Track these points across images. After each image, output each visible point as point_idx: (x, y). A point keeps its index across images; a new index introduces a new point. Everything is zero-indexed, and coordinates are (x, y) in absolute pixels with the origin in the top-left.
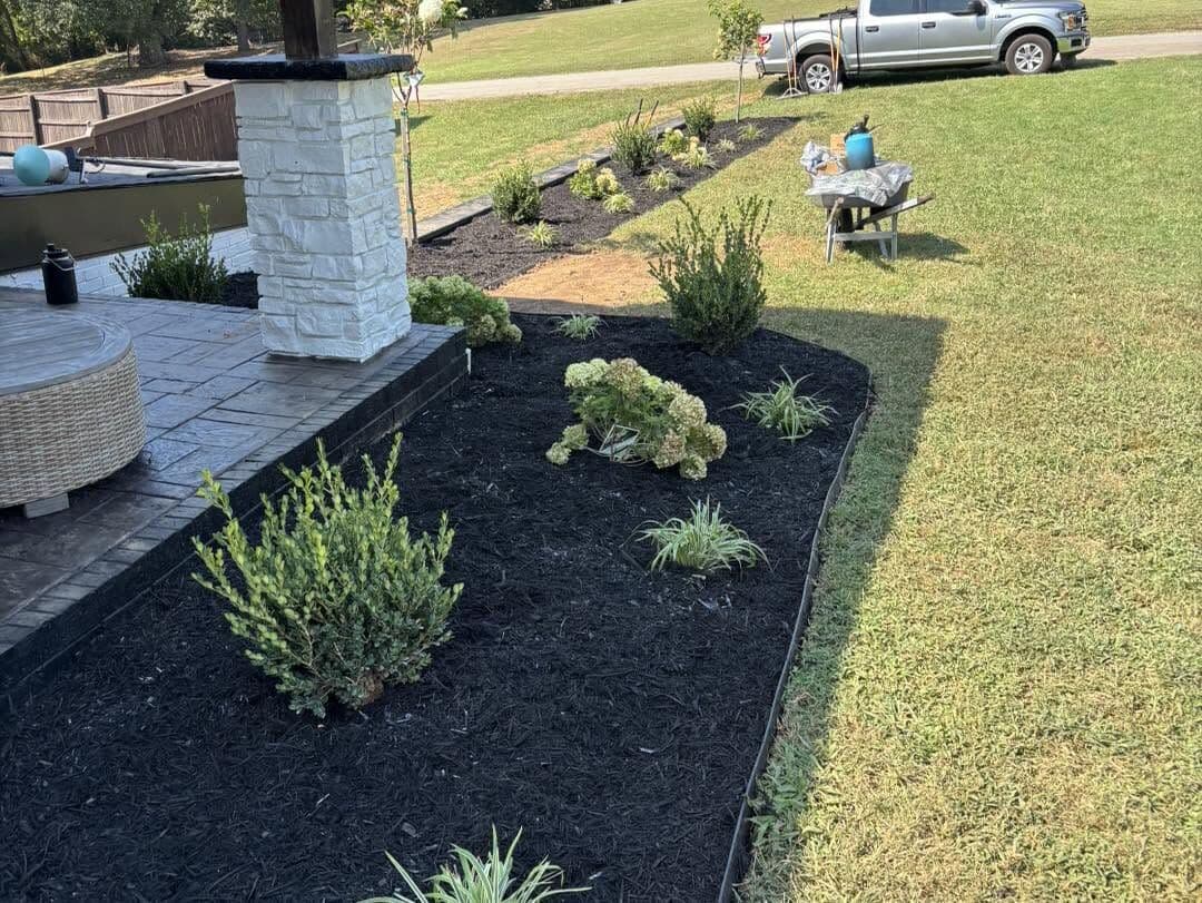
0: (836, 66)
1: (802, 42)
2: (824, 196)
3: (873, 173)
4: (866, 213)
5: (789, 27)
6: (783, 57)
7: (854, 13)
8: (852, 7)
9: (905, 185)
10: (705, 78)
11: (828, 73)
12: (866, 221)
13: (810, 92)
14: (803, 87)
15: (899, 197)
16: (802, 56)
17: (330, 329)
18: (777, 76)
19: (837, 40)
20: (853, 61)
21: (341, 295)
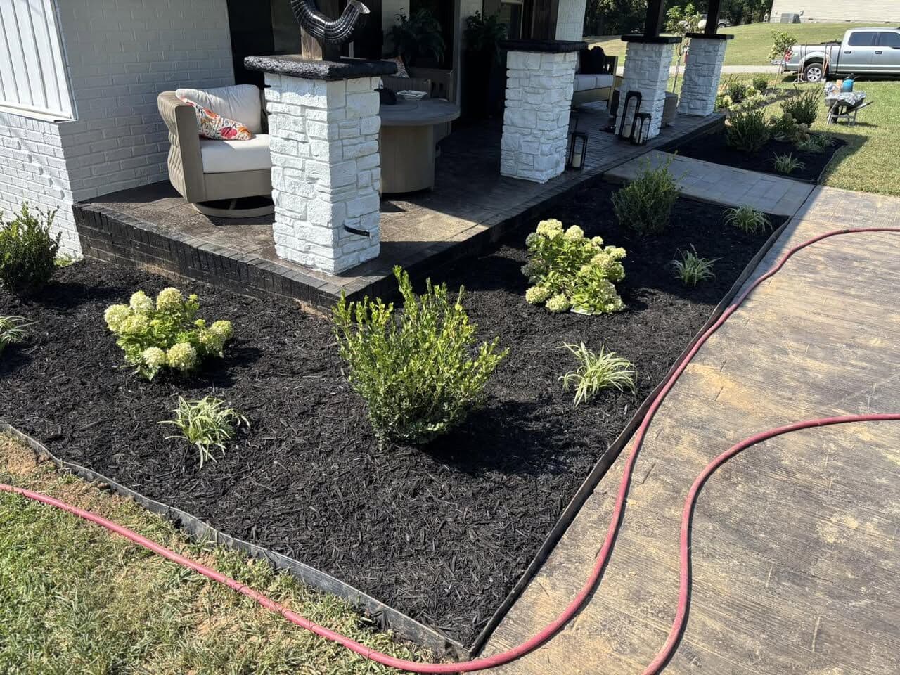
0: (824, 69)
1: (808, 56)
2: (831, 100)
3: (852, 94)
4: (845, 110)
5: (803, 48)
6: (798, 62)
7: (840, 43)
8: (838, 40)
9: (863, 99)
10: (751, 72)
11: (820, 73)
12: (844, 114)
13: (808, 81)
14: (805, 78)
15: (859, 103)
16: (807, 63)
17: (698, 107)
18: (792, 72)
19: (828, 56)
20: (834, 68)
21: (705, 98)
